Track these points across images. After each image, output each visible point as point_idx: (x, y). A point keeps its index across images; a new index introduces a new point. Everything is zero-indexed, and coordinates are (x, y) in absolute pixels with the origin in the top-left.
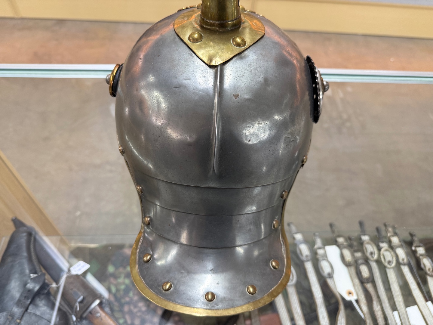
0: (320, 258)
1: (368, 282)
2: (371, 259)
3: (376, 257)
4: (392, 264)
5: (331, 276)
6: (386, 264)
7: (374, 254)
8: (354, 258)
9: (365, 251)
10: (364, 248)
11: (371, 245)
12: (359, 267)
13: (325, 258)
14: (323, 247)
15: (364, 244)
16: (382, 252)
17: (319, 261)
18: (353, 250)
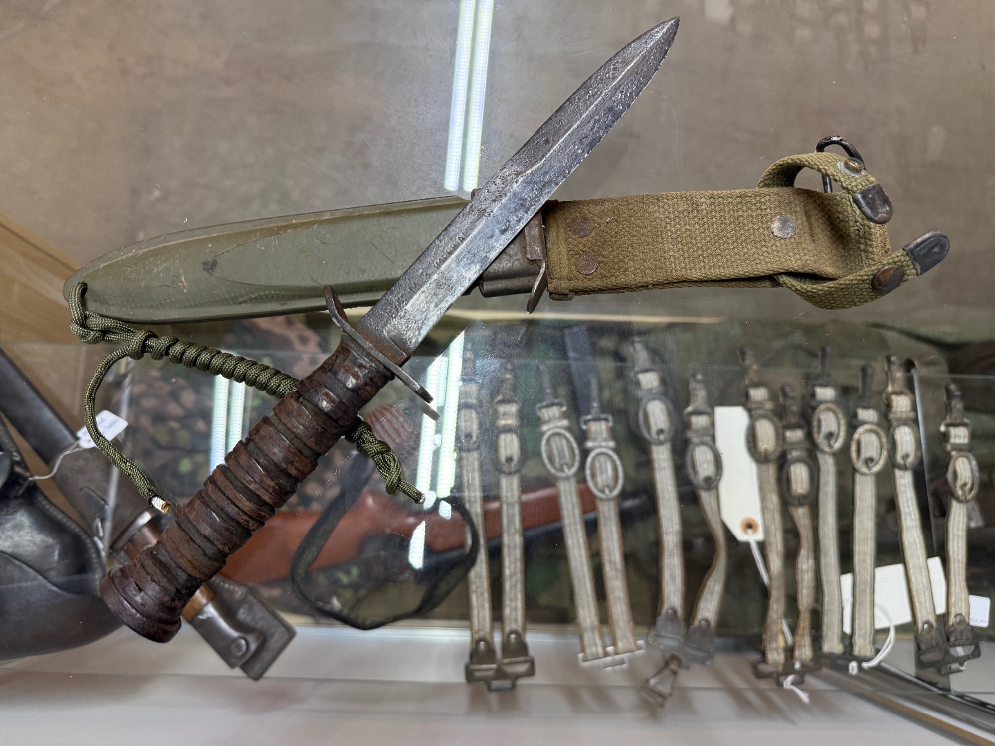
0: (695, 440)
1: (801, 505)
2: (827, 449)
3: (838, 445)
4: (875, 464)
5: (712, 483)
6: (860, 465)
7: (835, 437)
8: (781, 442)
9: (815, 430)
10: (815, 423)
11: (836, 415)
12: (789, 466)
13: (708, 439)
14: (708, 410)
15: (818, 411)
16: (856, 436)
17: (691, 447)
18: (784, 423)
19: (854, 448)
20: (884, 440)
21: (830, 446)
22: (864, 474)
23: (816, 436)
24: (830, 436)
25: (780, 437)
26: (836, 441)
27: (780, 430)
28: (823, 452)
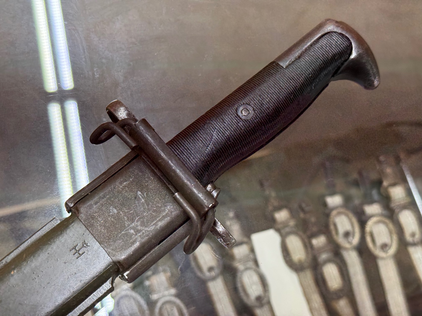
0: (240, 267)
1: (340, 298)
2: (347, 245)
3: (356, 240)
4: (390, 248)
5: (263, 300)
6: (378, 252)
7: (351, 235)
8: (309, 249)
9: (334, 232)
10: (332, 227)
11: (347, 215)
12: (321, 269)
13: (251, 264)
14: (245, 239)
15: (332, 217)
16: (368, 229)
17: (239, 275)
18: (309, 233)
19: (368, 239)
20: (391, 226)
21: (350, 243)
22: (383, 258)
23: (335, 237)
24: (347, 234)
25: (308, 246)
26: (353, 237)
27: (306, 240)
28: (346, 249)
